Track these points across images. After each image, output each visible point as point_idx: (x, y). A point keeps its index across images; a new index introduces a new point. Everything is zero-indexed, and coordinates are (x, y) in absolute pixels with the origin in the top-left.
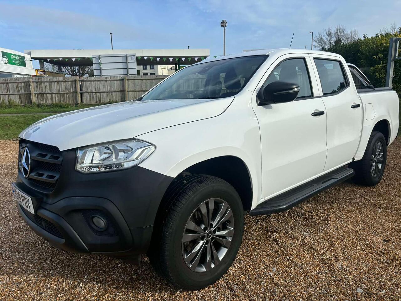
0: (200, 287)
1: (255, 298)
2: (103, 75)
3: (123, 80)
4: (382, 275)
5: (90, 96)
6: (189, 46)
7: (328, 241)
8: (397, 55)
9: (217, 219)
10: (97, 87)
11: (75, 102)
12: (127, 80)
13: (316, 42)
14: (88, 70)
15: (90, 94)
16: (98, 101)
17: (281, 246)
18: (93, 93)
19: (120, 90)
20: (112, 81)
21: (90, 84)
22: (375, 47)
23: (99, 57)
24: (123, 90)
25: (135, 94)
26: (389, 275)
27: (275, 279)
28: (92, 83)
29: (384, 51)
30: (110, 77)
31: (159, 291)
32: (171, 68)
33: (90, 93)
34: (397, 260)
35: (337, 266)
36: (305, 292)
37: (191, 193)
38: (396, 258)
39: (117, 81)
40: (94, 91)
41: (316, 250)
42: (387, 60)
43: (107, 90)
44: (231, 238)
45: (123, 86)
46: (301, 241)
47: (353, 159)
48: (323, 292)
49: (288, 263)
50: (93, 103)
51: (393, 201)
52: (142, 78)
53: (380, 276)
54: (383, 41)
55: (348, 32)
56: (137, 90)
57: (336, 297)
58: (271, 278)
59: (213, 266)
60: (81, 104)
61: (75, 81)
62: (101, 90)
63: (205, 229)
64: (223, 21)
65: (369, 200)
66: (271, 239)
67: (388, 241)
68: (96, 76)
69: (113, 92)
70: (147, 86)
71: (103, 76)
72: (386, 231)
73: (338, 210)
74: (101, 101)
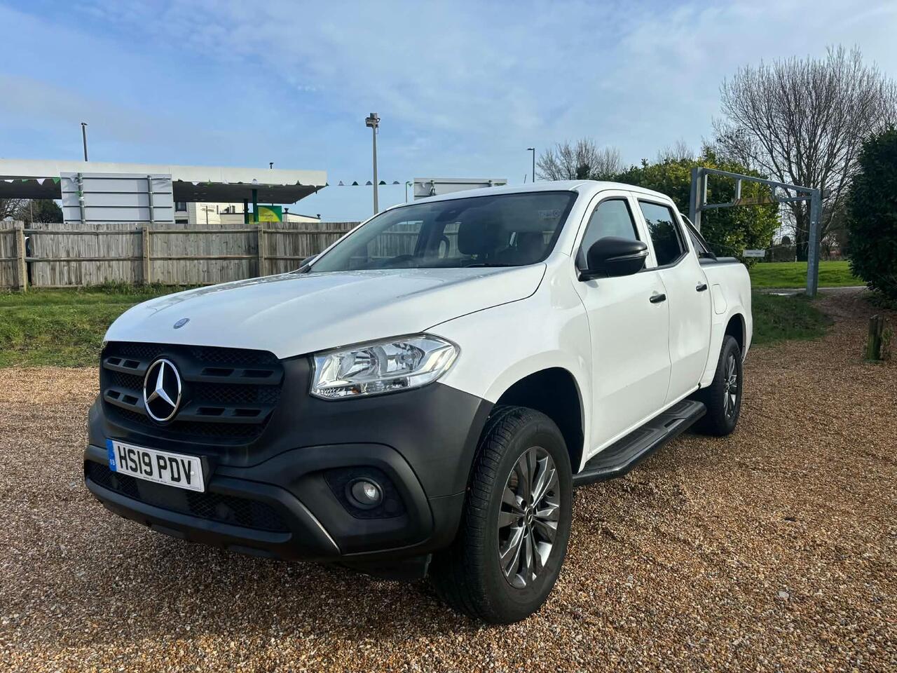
0: (519, 618)
1: (622, 623)
2: (87, 221)
3: (140, 233)
4: (808, 569)
5: (53, 269)
6: (271, 164)
7: (697, 526)
8: (705, 201)
9: (540, 486)
10: (73, 248)
11: (12, 284)
12: (150, 233)
13: (542, 167)
14: (14, 207)
15: (51, 263)
16: (73, 280)
17: (622, 541)
18: (62, 261)
19: (130, 255)
20: (112, 234)
21: (53, 240)
22: (665, 185)
23: (78, 178)
24: (139, 256)
25: (168, 265)
26: (819, 567)
27: (639, 592)
28: (58, 238)
29: (683, 190)
30: (107, 225)
31: (441, 633)
32: (227, 210)
33: (53, 261)
34: (820, 545)
35: (733, 562)
36: (699, 606)
37: (508, 435)
38: (818, 542)
39: (124, 235)
40: (63, 256)
41: (685, 541)
42: (688, 209)
43: (97, 256)
44: (556, 523)
45: (141, 246)
46: (652, 531)
47: (699, 384)
48: (728, 603)
49: (648, 566)
50: (62, 286)
51: (771, 457)
52: (186, 231)
53: (805, 571)
54: (680, 173)
55: (600, 151)
56: (173, 256)
57: (752, 608)
58: (631, 592)
59: (534, 576)
60: (27, 288)
61: (14, 232)
62: (83, 256)
63: (524, 504)
64: (371, 114)
65: (732, 459)
66: (599, 532)
67: (793, 519)
68: (69, 223)
69: (112, 260)
70: (198, 248)
71: (87, 223)
72: (782, 505)
73: (689, 478)
74: (81, 281)
